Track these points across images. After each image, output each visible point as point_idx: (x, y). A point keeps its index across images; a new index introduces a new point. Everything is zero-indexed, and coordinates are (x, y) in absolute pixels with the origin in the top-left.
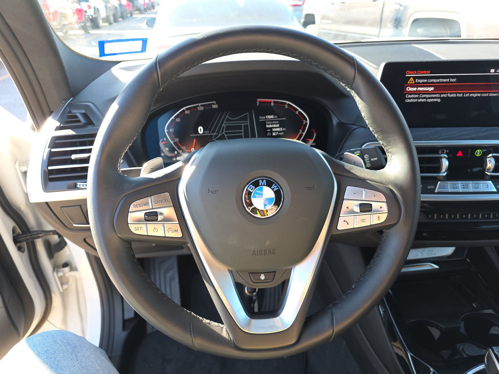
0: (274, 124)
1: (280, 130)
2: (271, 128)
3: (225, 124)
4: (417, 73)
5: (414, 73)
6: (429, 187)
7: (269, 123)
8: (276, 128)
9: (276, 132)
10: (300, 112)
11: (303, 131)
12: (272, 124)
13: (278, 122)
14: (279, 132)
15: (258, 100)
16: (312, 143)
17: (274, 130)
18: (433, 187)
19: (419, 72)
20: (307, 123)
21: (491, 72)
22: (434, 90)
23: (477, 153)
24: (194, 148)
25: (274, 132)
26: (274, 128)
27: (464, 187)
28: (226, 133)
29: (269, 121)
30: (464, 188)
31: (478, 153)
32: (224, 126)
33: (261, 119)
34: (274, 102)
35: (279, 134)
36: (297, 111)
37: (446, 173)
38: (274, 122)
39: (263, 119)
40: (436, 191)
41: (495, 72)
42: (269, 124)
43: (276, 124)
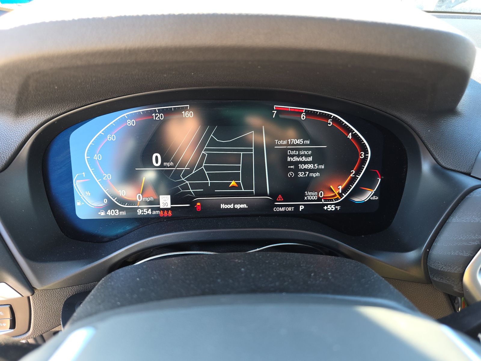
0: (302, 156)
1: (314, 167)
2: (297, 163)
3: (206, 150)
7: (293, 153)
8: (305, 163)
9: (305, 170)
10: (355, 136)
11: (358, 172)
12: (298, 156)
13: (310, 152)
14: (311, 171)
15: (275, 106)
16: (372, 196)
17: (301, 166)
20: (366, 157)
24: (142, 194)
25: (301, 170)
26: (301, 163)
28: (207, 168)
29: (292, 150)
32: (204, 155)
33: (278, 145)
34: (307, 113)
35: (311, 174)
36: (350, 134)
38: (302, 153)
39: (281, 145)
42: (292, 156)
43: (306, 156)
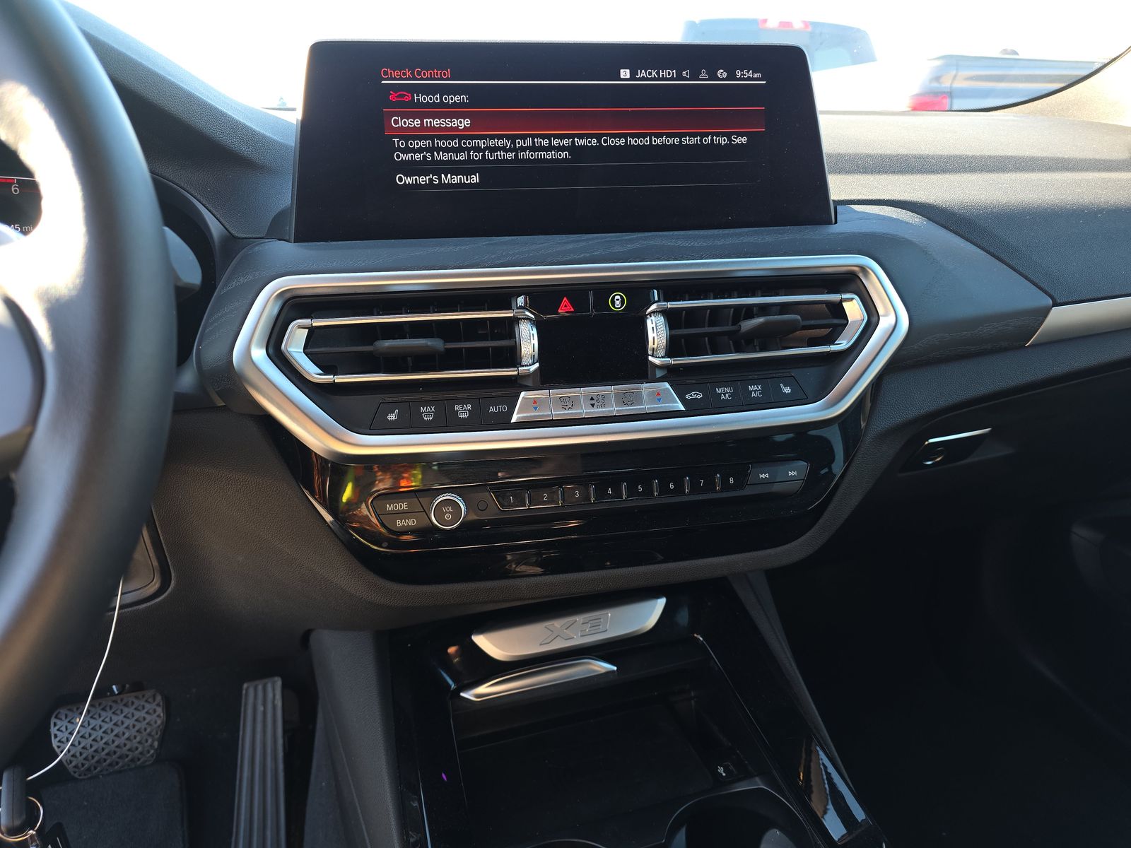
4: (413, 74)
5: (404, 74)
6: (492, 409)
18: (503, 408)
19: (419, 73)
21: (622, 77)
22: (472, 128)
23: (613, 303)
27: (593, 402)
30: (593, 405)
31: (618, 303)
37: (537, 365)
40: (514, 420)
41: (633, 77)
